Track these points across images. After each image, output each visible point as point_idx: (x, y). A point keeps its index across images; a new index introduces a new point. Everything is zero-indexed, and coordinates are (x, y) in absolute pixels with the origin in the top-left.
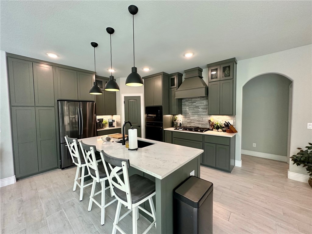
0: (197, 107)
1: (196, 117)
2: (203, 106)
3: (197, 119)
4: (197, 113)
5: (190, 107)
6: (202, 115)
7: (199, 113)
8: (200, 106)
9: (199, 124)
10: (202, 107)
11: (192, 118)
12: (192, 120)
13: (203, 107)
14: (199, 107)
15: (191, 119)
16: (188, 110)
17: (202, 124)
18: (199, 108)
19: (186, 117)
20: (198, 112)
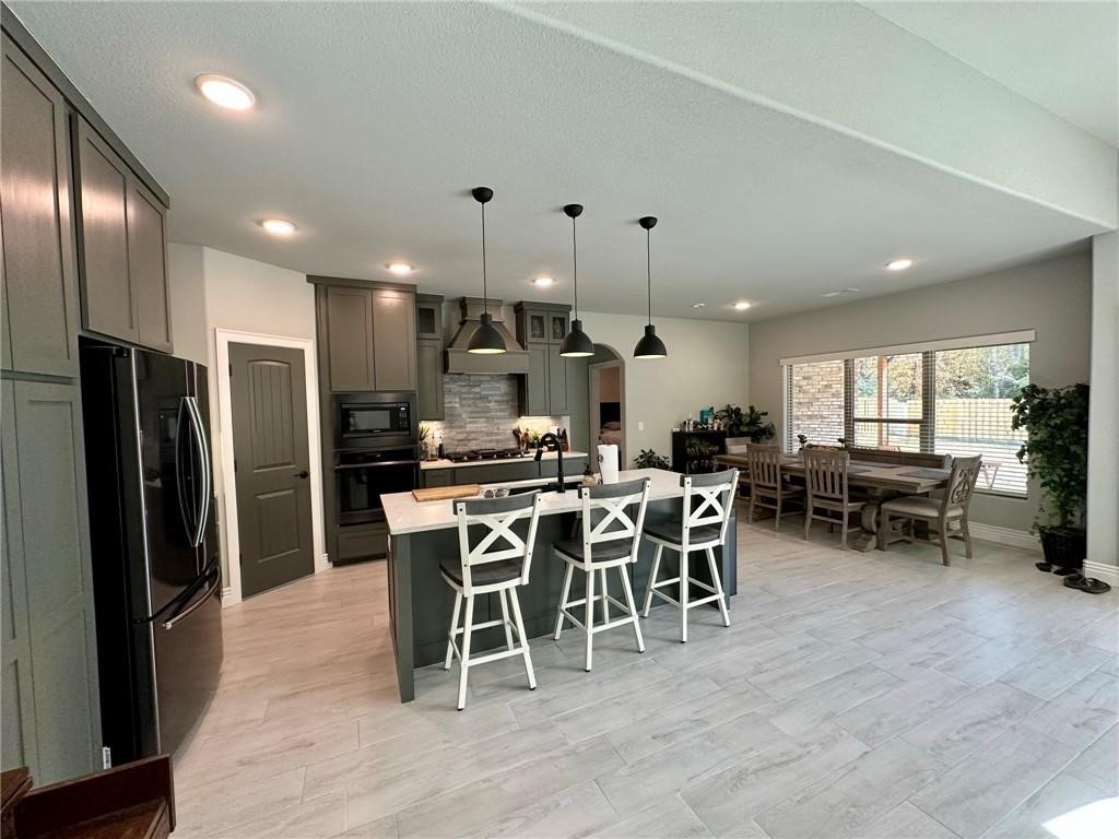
0: (484, 398)
1: (481, 425)
2: (498, 395)
3: (484, 429)
4: (483, 413)
5: (465, 399)
6: (499, 418)
7: (489, 415)
8: (492, 395)
9: (491, 441)
10: (495, 398)
11: (470, 427)
12: (472, 432)
13: (499, 398)
14: (490, 398)
15: (468, 429)
16: (457, 405)
17: (498, 441)
18: (490, 402)
19: (451, 427)
20: (487, 410)
